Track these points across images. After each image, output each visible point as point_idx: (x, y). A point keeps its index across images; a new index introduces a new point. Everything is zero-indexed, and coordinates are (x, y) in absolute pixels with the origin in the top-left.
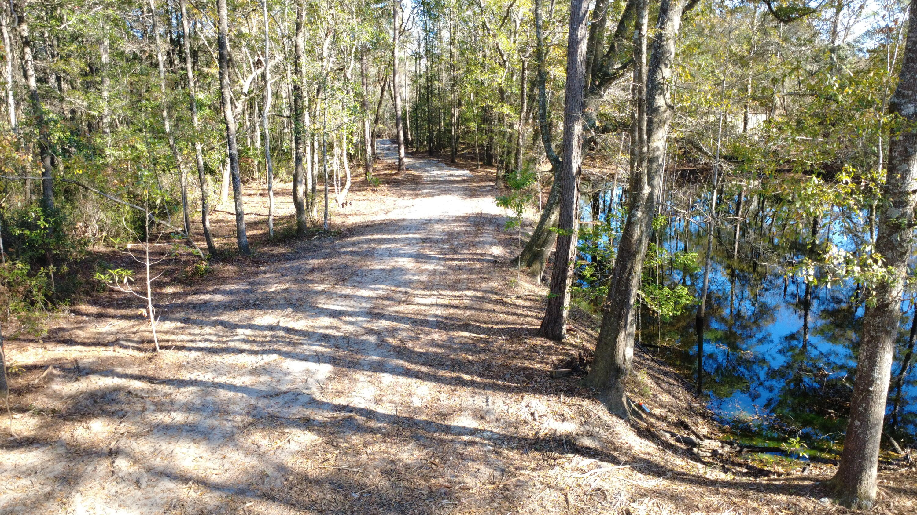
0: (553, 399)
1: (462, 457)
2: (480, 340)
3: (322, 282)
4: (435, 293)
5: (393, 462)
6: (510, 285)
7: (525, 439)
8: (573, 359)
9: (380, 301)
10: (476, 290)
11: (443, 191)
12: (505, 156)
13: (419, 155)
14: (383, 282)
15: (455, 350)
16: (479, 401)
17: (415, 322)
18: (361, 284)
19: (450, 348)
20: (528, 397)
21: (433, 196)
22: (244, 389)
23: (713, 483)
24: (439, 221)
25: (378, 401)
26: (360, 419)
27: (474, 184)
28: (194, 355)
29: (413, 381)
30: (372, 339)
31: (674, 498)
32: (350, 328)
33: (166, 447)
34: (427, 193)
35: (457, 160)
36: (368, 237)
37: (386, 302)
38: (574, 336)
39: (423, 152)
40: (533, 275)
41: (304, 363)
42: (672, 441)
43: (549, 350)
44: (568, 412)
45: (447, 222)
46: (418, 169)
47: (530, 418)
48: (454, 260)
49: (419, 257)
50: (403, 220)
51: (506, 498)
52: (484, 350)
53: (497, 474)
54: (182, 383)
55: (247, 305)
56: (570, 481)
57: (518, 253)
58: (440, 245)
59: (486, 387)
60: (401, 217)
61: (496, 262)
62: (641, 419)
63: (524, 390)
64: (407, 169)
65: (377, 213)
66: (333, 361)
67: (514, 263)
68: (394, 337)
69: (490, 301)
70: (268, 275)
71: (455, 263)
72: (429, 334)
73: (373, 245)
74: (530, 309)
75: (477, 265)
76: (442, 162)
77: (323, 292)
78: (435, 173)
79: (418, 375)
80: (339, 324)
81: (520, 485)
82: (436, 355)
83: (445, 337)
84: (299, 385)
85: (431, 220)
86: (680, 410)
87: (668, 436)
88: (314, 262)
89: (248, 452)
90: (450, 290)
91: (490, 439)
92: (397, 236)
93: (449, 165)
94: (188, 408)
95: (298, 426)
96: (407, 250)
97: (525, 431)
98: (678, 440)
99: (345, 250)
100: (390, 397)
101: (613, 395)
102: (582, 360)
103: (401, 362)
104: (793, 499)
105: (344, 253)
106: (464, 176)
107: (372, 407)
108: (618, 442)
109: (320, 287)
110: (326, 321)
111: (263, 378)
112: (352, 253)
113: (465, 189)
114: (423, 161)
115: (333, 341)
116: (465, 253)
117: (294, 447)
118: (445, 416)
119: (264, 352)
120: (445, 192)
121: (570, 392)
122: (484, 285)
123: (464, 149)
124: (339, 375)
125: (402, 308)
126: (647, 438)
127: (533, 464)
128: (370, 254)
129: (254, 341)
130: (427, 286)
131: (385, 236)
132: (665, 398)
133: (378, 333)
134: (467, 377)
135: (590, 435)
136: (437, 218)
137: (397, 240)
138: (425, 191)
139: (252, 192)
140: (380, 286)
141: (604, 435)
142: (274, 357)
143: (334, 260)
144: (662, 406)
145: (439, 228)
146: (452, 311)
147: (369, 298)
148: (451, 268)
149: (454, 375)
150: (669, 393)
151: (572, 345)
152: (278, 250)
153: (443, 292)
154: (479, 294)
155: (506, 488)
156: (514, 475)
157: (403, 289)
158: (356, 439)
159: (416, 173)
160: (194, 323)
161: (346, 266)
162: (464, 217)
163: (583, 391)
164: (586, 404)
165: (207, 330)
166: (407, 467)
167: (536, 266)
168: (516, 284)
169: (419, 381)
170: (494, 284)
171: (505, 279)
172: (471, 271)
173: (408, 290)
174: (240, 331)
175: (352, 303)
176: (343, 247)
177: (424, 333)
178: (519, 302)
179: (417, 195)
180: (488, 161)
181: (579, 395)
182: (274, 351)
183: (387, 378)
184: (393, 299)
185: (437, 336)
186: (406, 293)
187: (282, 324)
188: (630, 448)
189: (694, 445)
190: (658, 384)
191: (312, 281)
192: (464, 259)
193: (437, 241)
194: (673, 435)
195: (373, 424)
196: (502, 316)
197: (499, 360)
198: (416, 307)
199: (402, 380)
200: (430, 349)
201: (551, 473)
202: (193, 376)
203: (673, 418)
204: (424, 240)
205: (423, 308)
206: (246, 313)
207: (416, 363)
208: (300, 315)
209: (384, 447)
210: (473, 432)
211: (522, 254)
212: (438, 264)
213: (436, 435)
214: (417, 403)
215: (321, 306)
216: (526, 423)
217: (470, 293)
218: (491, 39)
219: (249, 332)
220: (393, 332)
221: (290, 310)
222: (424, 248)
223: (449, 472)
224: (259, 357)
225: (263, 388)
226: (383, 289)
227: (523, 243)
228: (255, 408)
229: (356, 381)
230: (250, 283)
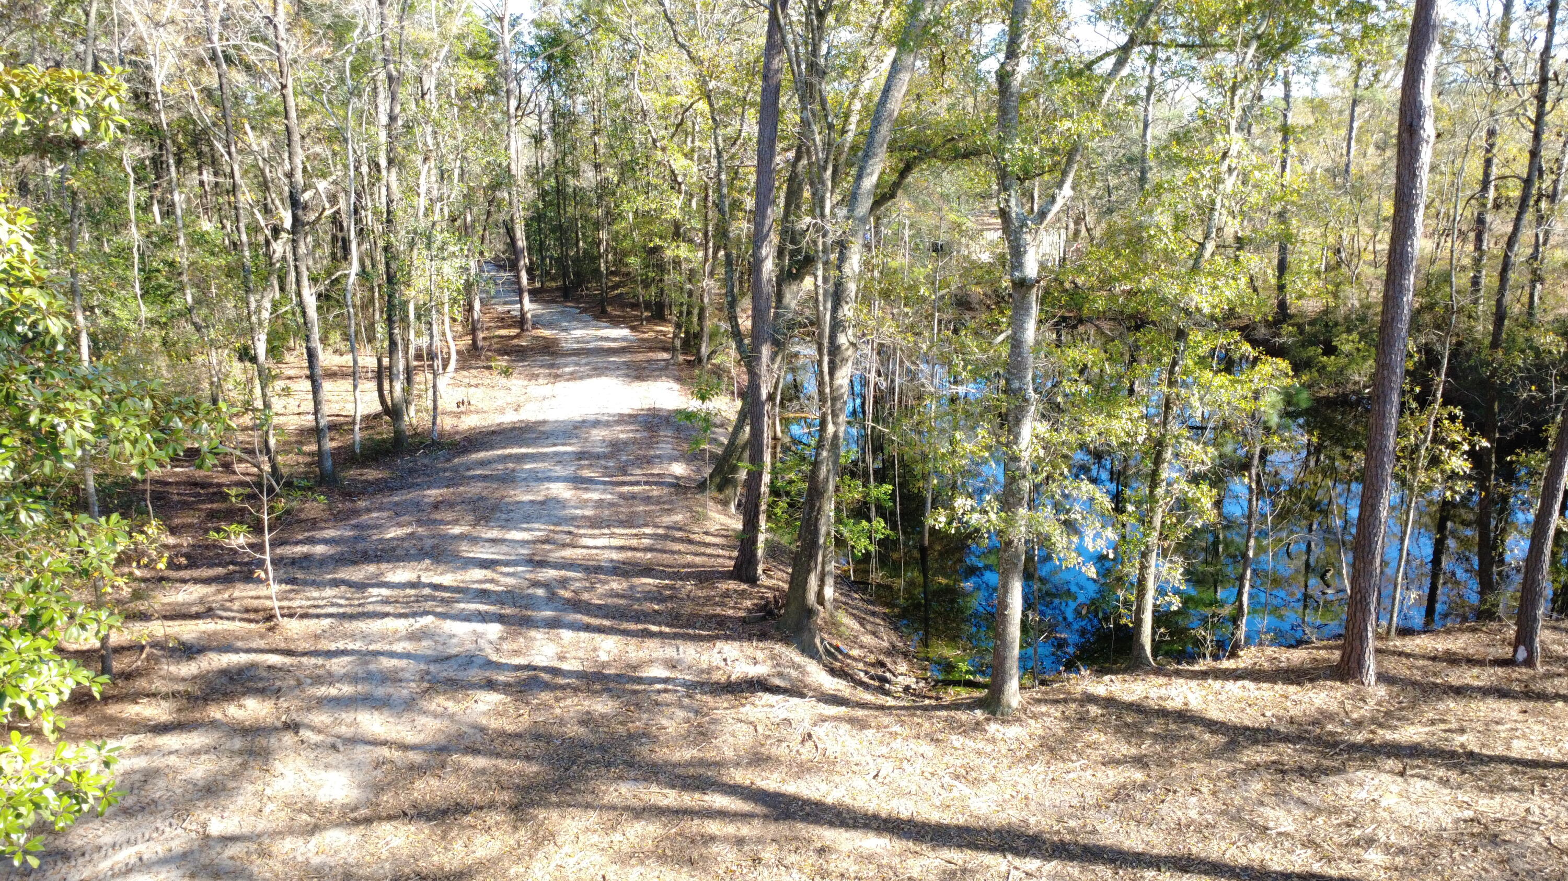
0: (745, 644)
1: (657, 704)
2: (666, 587)
3: (456, 522)
4: (606, 531)
5: (588, 713)
6: (697, 518)
7: (717, 683)
8: (768, 603)
9: (539, 546)
10: (656, 526)
11: (595, 369)
12: (684, 318)
13: (546, 296)
14: (538, 519)
15: (638, 600)
16: (669, 652)
17: (587, 569)
18: (507, 524)
19: (630, 597)
20: (719, 644)
21: (581, 378)
22: (407, 656)
23: (890, 708)
24: (596, 424)
25: (562, 658)
26: (546, 677)
27: (640, 357)
28: (326, 622)
29: (598, 637)
30: (541, 592)
31: (851, 721)
32: (511, 581)
33: (347, 716)
34: (572, 373)
35: (609, 309)
36: (500, 452)
37: (547, 547)
38: (770, 577)
39: (552, 290)
40: (725, 503)
41: (466, 624)
42: (866, 679)
43: (742, 594)
44: (760, 655)
45: (607, 424)
46: (549, 325)
47: (722, 664)
48: (624, 484)
49: (577, 481)
50: (544, 422)
51: (702, 734)
52: (671, 598)
53: (691, 715)
54: (329, 654)
55: (366, 557)
56: (760, 716)
57: (708, 471)
58: (603, 462)
59: (675, 636)
60: (540, 418)
61: (679, 487)
62: (836, 659)
63: (717, 637)
64: (534, 327)
65: (502, 411)
66: (500, 619)
67: (702, 486)
68: (565, 588)
69: (674, 540)
70: (375, 515)
71: (626, 489)
72: (605, 582)
73: (511, 465)
74: (722, 547)
75: (655, 491)
76: (584, 310)
77: (462, 537)
78: (578, 333)
79: (600, 630)
80: (495, 576)
81: (714, 722)
82: (617, 607)
83: (625, 585)
84: (472, 647)
85: (584, 421)
86: (881, 651)
87: (862, 674)
88: (433, 493)
89: (436, 716)
90: (625, 527)
91: (683, 685)
92: (541, 450)
93: (597, 318)
94: (353, 679)
95: (481, 687)
96: (559, 471)
97: (718, 676)
98: (872, 678)
99: (471, 473)
100: (573, 654)
101: (805, 636)
102: (777, 602)
103: (579, 616)
104: (952, 713)
105: (473, 477)
106: (623, 339)
107: (556, 664)
108: (808, 680)
109: (457, 530)
110: (478, 574)
111: (424, 643)
112: (485, 478)
113: (627, 365)
114: (555, 308)
115: (494, 597)
116: (637, 473)
117: (482, 707)
118: (635, 668)
119: (414, 615)
120: (599, 371)
121: (763, 636)
122: (667, 520)
123: (617, 286)
124: (515, 635)
125: (568, 553)
126: (840, 676)
127: (726, 705)
128: (508, 479)
129: (397, 602)
130: (595, 523)
131: (523, 450)
132: (868, 639)
133: (546, 585)
134: (654, 628)
135: (780, 675)
136: (592, 418)
137: (543, 457)
138: (567, 370)
139: (291, 373)
140: (536, 526)
141: (794, 673)
142: (430, 619)
143: (462, 489)
144: (861, 647)
145: (598, 434)
146: (630, 554)
147: (524, 543)
148: (622, 496)
149: (640, 627)
150: (874, 633)
151: (768, 588)
152: (372, 474)
153: (617, 531)
154: (661, 531)
155: (700, 725)
156: (707, 714)
157: (566, 529)
158: (546, 696)
159: (546, 333)
160: (305, 583)
161: (482, 498)
162: (630, 416)
163: (777, 635)
164: (779, 648)
165: (329, 592)
166: (603, 716)
167: (729, 491)
168: (706, 517)
169: (603, 636)
170: (678, 518)
171: (691, 511)
172: (647, 500)
173: (572, 529)
174: (375, 591)
175: (505, 549)
176: (469, 469)
177: (600, 581)
178: (708, 539)
179: (557, 376)
180: (658, 313)
181: (772, 638)
182: (426, 613)
183: (567, 635)
184: (554, 542)
185: (617, 585)
186: (570, 533)
187: (424, 580)
188: (821, 686)
189: (889, 682)
190: (862, 625)
191: (442, 522)
192: (637, 483)
193: (598, 457)
194: (866, 673)
195: (562, 681)
196: (690, 558)
197: (688, 609)
198: (585, 551)
199: (583, 635)
200: (609, 601)
201: (742, 709)
202: (341, 645)
203: (872, 658)
204: (580, 456)
205: (594, 551)
206: (371, 569)
207: (596, 616)
208: (441, 568)
209: (576, 700)
210: (666, 681)
211: (711, 476)
212: (604, 491)
213: (629, 686)
214: (604, 657)
215: (466, 555)
216: (718, 668)
217: (648, 531)
218: (659, 153)
219: (385, 592)
220: (563, 583)
221: (428, 561)
222: (581, 467)
223: (645, 716)
224: (411, 620)
225: (429, 652)
226: (539, 530)
227: (713, 456)
228: (428, 673)
229: (532, 639)
230: (355, 527)
